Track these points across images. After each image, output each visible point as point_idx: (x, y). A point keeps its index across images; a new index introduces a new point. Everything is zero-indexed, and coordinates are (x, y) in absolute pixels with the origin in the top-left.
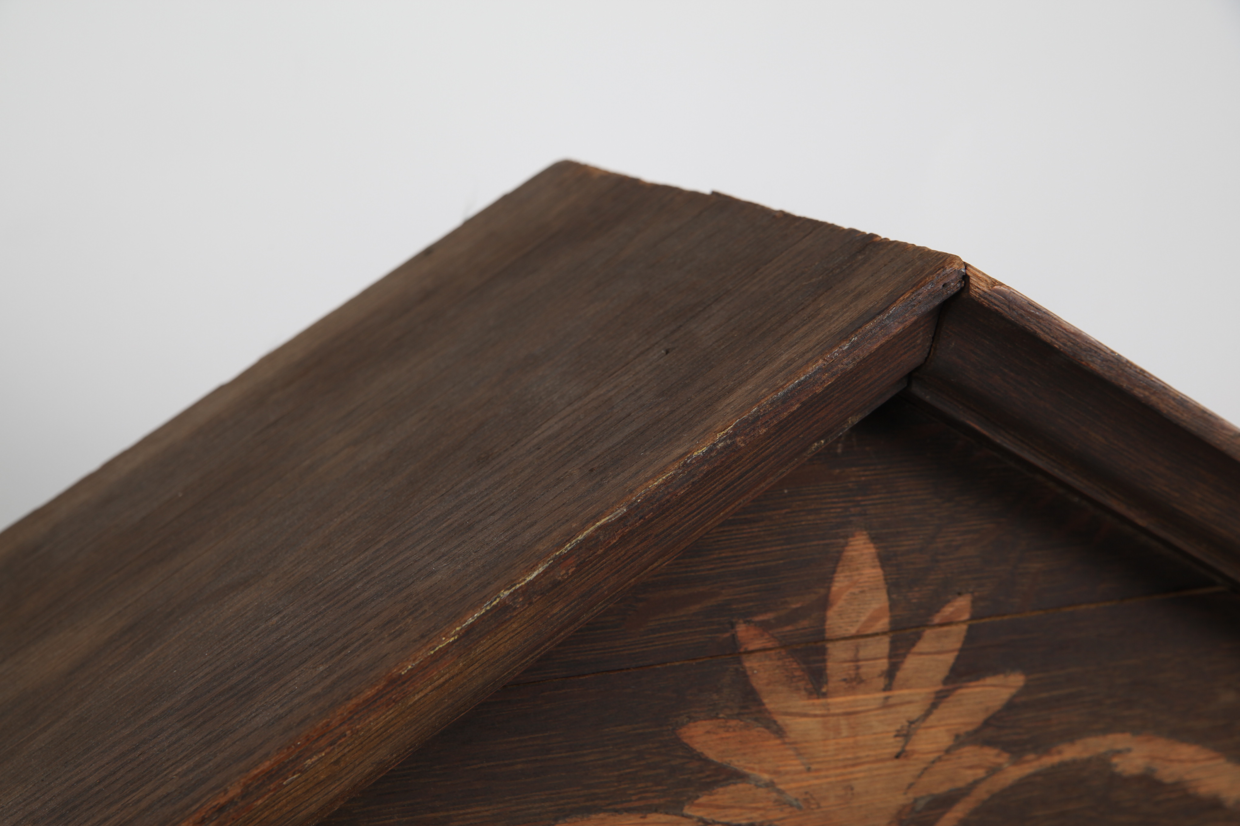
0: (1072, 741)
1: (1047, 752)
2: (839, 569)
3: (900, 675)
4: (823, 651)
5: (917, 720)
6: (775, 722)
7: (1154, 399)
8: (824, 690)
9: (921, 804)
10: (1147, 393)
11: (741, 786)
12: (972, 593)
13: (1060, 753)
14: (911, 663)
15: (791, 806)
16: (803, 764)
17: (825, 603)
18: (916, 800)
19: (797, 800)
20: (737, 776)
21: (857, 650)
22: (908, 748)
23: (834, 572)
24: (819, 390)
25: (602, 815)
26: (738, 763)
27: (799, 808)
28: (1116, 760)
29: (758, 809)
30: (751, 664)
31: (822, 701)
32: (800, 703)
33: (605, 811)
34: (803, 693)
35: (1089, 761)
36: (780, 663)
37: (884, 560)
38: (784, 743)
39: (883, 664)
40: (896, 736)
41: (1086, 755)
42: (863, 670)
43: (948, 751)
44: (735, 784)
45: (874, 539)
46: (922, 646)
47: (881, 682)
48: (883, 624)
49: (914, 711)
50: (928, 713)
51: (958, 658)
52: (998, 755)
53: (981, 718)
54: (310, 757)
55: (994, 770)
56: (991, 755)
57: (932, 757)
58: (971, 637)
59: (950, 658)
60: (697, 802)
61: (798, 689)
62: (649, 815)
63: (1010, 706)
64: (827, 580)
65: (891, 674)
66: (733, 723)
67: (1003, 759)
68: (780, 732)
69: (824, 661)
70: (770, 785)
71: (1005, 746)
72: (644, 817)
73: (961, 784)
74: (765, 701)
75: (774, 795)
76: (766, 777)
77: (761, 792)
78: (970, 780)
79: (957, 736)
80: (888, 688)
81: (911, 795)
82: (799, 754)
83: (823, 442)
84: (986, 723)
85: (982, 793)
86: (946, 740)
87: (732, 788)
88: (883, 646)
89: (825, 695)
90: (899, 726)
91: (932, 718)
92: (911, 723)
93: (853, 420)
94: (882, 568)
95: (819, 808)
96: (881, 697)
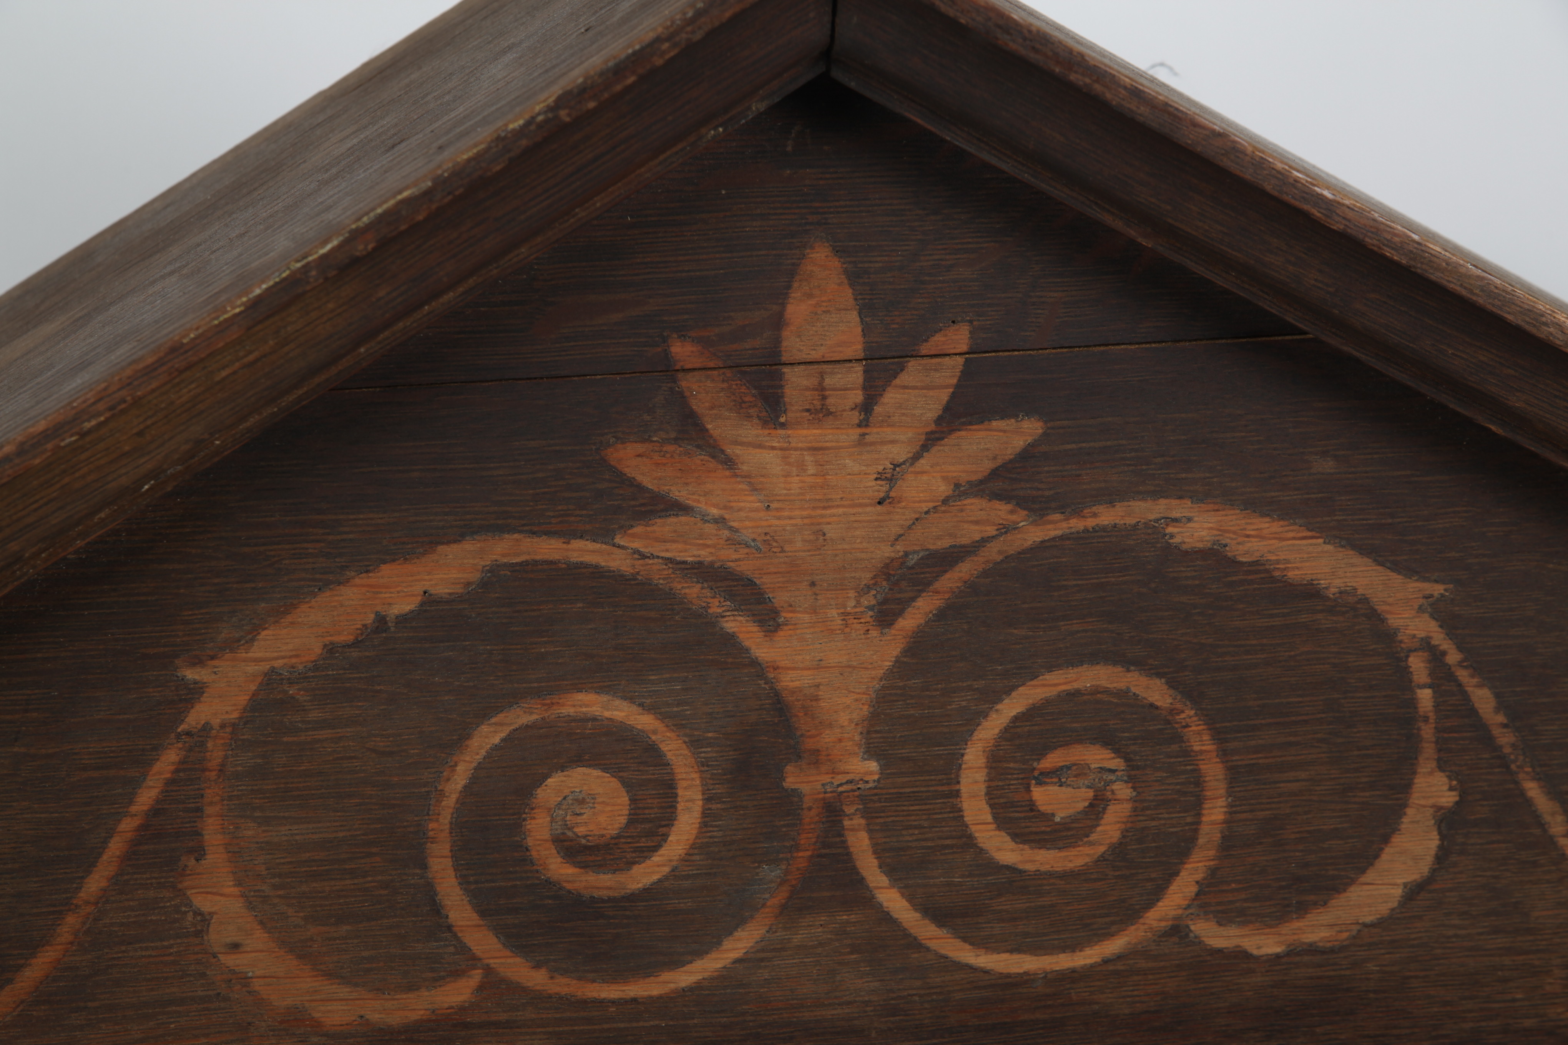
0: (1111, 503)
1: (1078, 513)
2: (796, 285)
3: (877, 409)
4: (780, 376)
5: (904, 463)
6: (723, 452)
7: (1098, 87)
8: (782, 420)
9: (913, 560)
10: (1088, 80)
11: (683, 519)
12: (971, 322)
13: (1095, 515)
14: (891, 398)
15: (748, 546)
16: (760, 501)
17: (778, 322)
18: (906, 554)
19: (754, 540)
20: (680, 508)
21: (822, 377)
22: (892, 494)
23: (789, 287)
24: (659, 62)
25: (516, 536)
26: (679, 493)
27: (758, 549)
28: (1171, 530)
29: (708, 546)
30: (689, 384)
31: (781, 432)
32: (751, 431)
33: (520, 532)
34: (756, 421)
35: (1135, 526)
36: (725, 385)
37: (854, 277)
38: (736, 476)
39: (858, 397)
40: (876, 479)
41: (1130, 521)
42: (830, 401)
43: (945, 501)
44: (677, 515)
45: (839, 251)
46: (904, 378)
47: (856, 417)
48: (856, 349)
49: (901, 453)
50: (916, 457)
51: (953, 396)
52: (1012, 512)
53: (987, 466)
54: (89, 420)
55: (1005, 529)
56: (1002, 511)
57: (925, 507)
58: (967, 373)
59: (944, 396)
60: (630, 532)
61: (749, 417)
62: (572, 541)
63: (1026, 455)
64: (781, 296)
65: (867, 407)
66: (670, 448)
67: (1020, 517)
68: (729, 463)
69: (782, 387)
70: (720, 521)
71: (1022, 503)
72: (568, 543)
73: (965, 541)
74: (709, 426)
75: (726, 533)
76: (715, 511)
77: (710, 528)
78: (977, 537)
79: (957, 486)
80: (864, 423)
81: (900, 547)
82: (754, 490)
83: (721, 129)
84: (995, 474)
85: (993, 552)
86: (943, 489)
87: (673, 520)
88: (856, 375)
89: (783, 425)
90: (881, 468)
91: (923, 463)
92: (896, 466)
93: (758, 106)
94: (851, 285)
95: (783, 551)
96: (855, 433)
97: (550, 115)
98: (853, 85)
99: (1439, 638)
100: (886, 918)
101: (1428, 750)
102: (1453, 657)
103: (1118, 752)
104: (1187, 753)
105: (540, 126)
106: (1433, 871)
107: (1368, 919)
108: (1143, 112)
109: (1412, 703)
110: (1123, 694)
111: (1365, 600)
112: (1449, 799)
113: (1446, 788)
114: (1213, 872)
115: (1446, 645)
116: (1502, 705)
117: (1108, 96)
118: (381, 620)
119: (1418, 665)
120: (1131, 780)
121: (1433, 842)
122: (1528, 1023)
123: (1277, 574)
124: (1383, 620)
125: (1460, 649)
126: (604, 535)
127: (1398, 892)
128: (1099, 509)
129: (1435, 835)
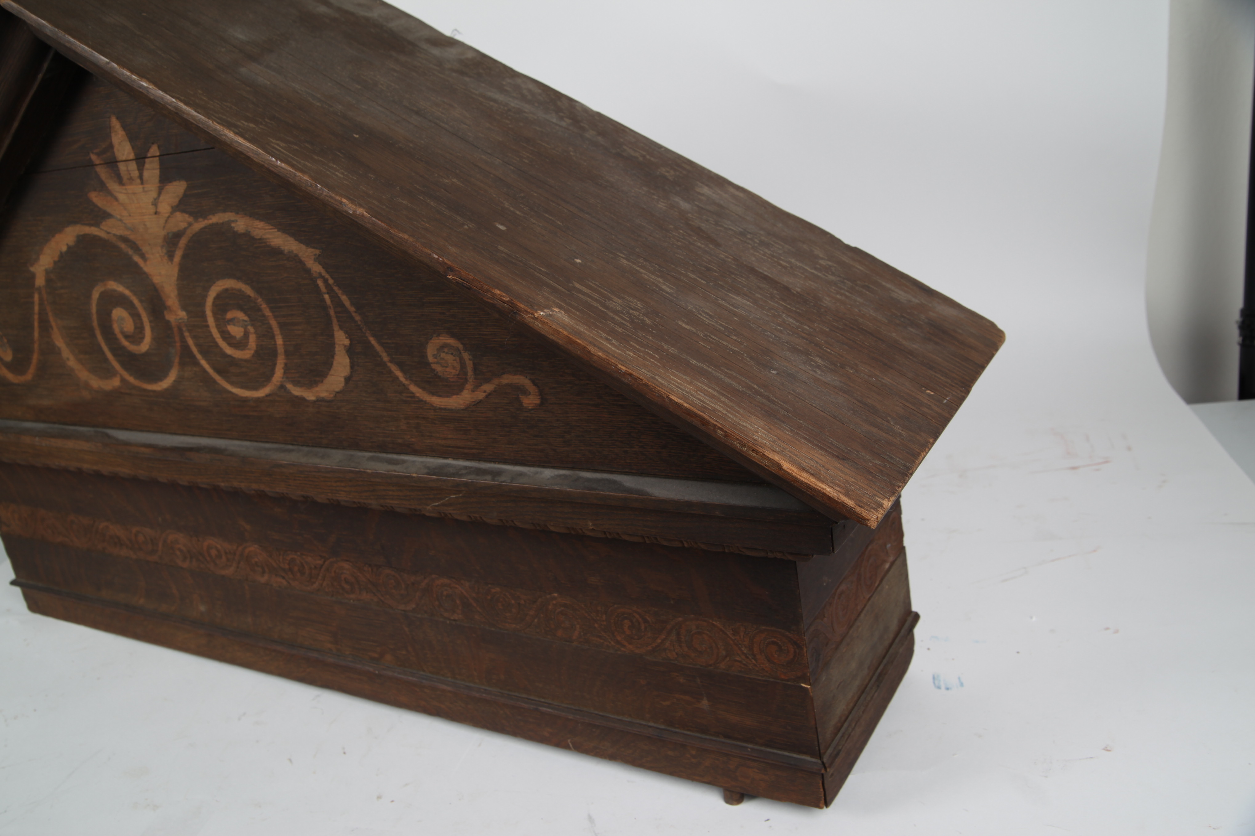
1: (205, 217)
3: (144, 178)
4: (118, 166)
5: (157, 199)
6: (114, 194)
8: (123, 182)
9: (170, 235)
11: (112, 219)
12: (156, 143)
14: (146, 174)
16: (127, 213)
17: (112, 146)
18: (168, 234)
20: (110, 215)
21: (127, 166)
22: (157, 210)
23: (110, 132)
26: (109, 210)
27: (133, 231)
28: (233, 225)
30: (98, 169)
31: (124, 187)
32: (117, 187)
33: (79, 224)
34: (117, 183)
35: (222, 224)
36: (106, 170)
37: (123, 128)
38: (119, 203)
39: (138, 173)
40: (151, 204)
41: (221, 221)
42: (131, 175)
43: (170, 213)
44: (110, 218)
45: (117, 118)
46: (146, 166)
47: (139, 181)
48: (132, 156)
49: (155, 194)
50: (158, 196)
51: (161, 172)
52: (188, 217)
53: (177, 199)
55: (190, 224)
56: (185, 217)
57: (166, 215)
58: (161, 164)
59: (158, 172)
60: (102, 223)
61: (115, 182)
62: (92, 227)
63: (185, 195)
64: (109, 136)
65: (141, 177)
66: (101, 193)
67: (192, 219)
68: (116, 199)
69: (119, 170)
70: (121, 220)
71: (191, 214)
73: (181, 228)
74: (107, 185)
75: (124, 224)
76: (119, 216)
77: (119, 223)
78: (183, 227)
79: (172, 207)
80: (142, 183)
81: (166, 231)
82: (125, 208)
84: (179, 202)
85: (189, 233)
86: (170, 208)
87: (110, 220)
88: (134, 165)
89: (125, 184)
90: (151, 200)
91: (162, 198)
92: (155, 199)
94: (125, 131)
95: (138, 232)
96: (141, 186)
99: (324, 273)
100: (205, 371)
101: (335, 321)
102: (331, 281)
103: (246, 313)
104: (264, 316)
106: (351, 372)
107: (337, 390)
109: (323, 300)
110: (240, 290)
111: (297, 255)
112: (347, 342)
113: (344, 337)
114: (286, 364)
115: (327, 276)
116: (352, 304)
118: (61, 253)
119: (322, 284)
120: (252, 325)
121: (347, 361)
122: (400, 441)
123: (268, 244)
124: (305, 264)
125: (332, 278)
126: (97, 225)
127: (343, 379)
128: (211, 216)
129: (347, 357)
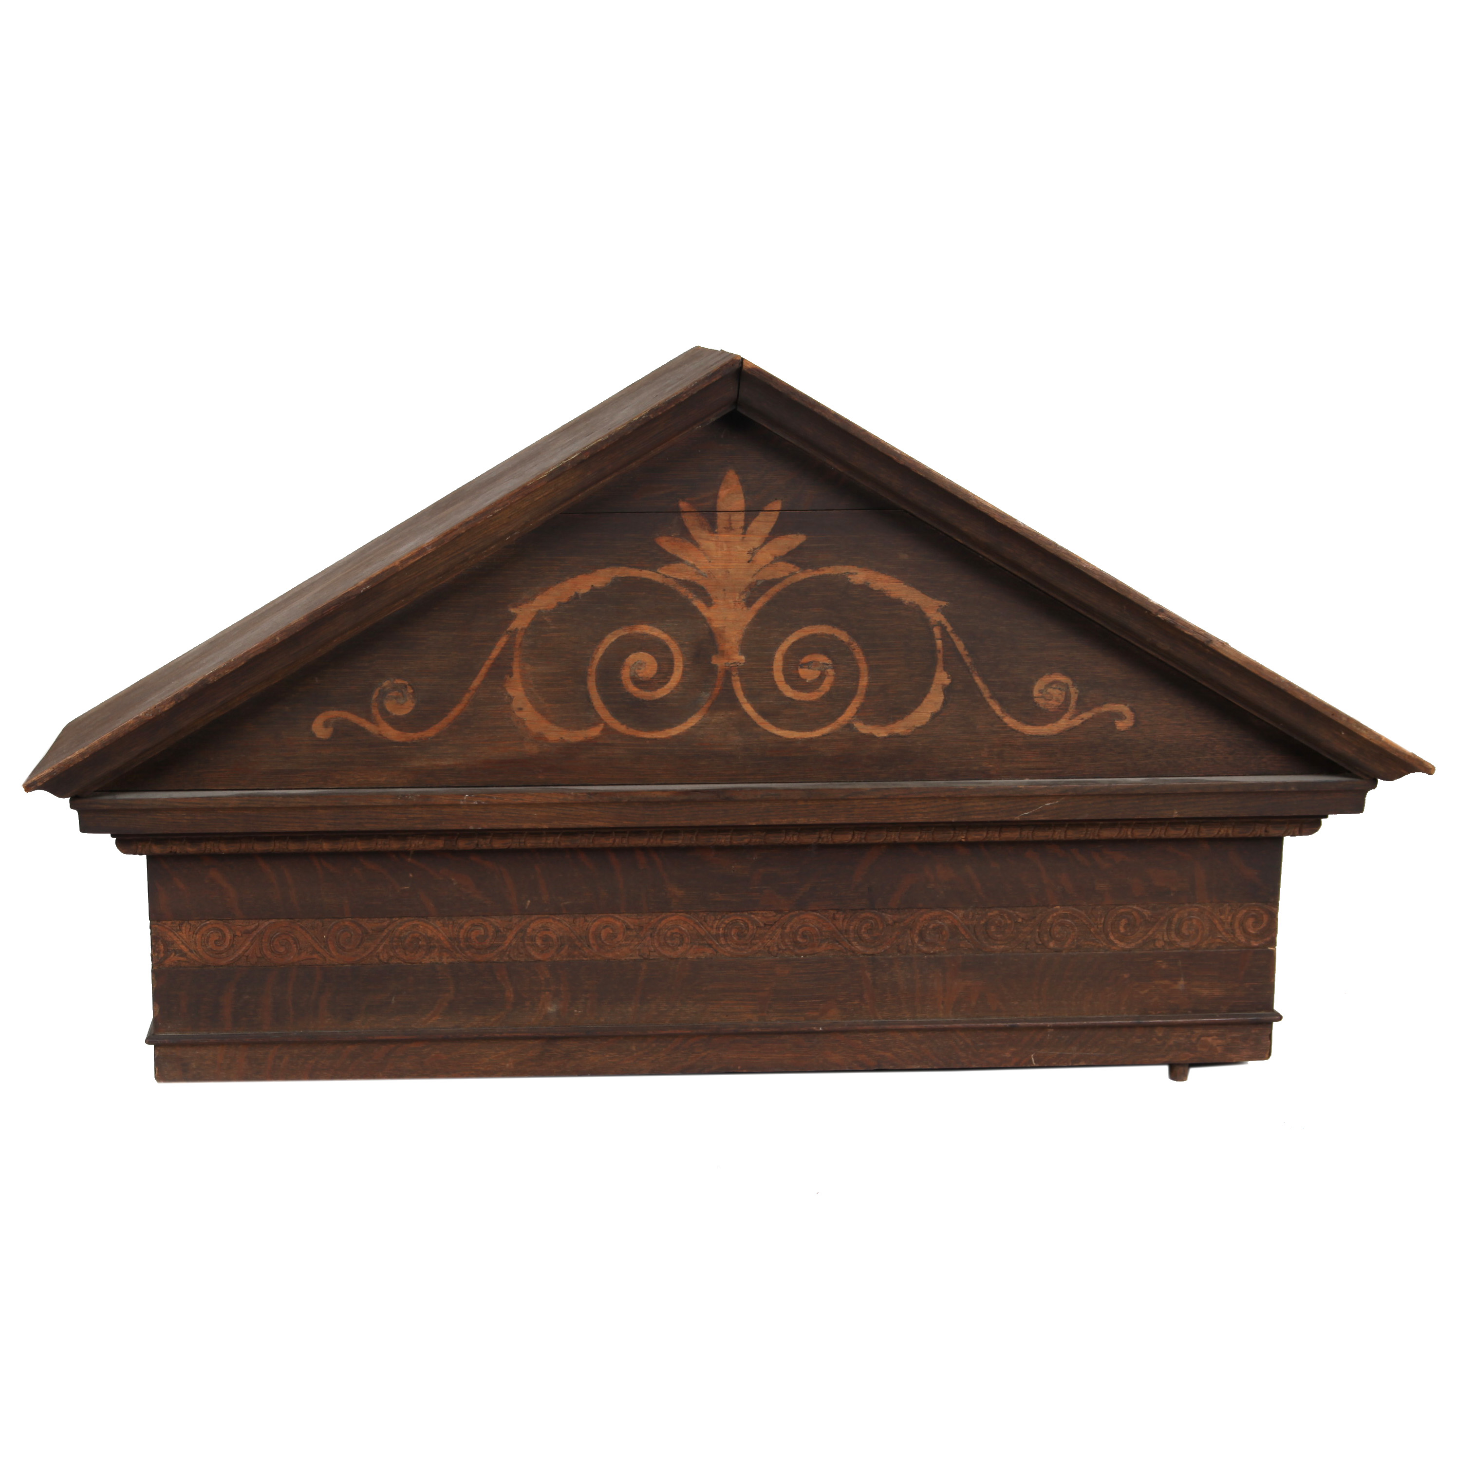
0: (829, 566)
1: (817, 569)
2: (722, 484)
3: (749, 529)
4: (716, 516)
5: (757, 548)
6: (695, 541)
7: (823, 414)
8: (716, 531)
9: (759, 583)
10: (820, 411)
11: (681, 564)
12: (782, 499)
13: (823, 570)
14: (754, 525)
15: (702, 575)
16: (707, 559)
17: (716, 496)
18: (757, 581)
19: (705, 573)
20: (679, 560)
21: (730, 516)
22: (753, 559)
23: (720, 485)
24: (682, 400)
25: (624, 568)
26: (680, 555)
27: (706, 577)
28: (850, 577)
29: (689, 574)
30: (685, 517)
31: (715, 535)
32: (705, 534)
33: (625, 566)
34: (707, 531)
35: (837, 575)
36: (697, 518)
37: (742, 482)
38: (699, 550)
39: (742, 524)
40: (748, 553)
41: (836, 573)
42: (733, 525)
43: (771, 563)
44: (678, 563)
45: (737, 473)
46: (758, 518)
47: (741, 531)
48: (742, 507)
49: (756, 544)
50: (762, 546)
51: (775, 525)
52: (794, 568)
53: (785, 551)
54: (496, 510)
55: (792, 574)
56: (791, 567)
57: (764, 564)
58: (780, 518)
59: (772, 525)
60: (663, 568)
61: (704, 529)
62: (643, 571)
63: (800, 548)
64: (717, 488)
65: (745, 528)
66: (677, 539)
67: (797, 570)
68: (697, 545)
69: (716, 519)
70: (693, 566)
71: (798, 565)
72: (641, 571)
73: (777, 577)
74: (691, 532)
75: (695, 570)
76: (692, 562)
77: (690, 568)
78: (782, 576)
79: (775, 557)
80: (744, 533)
81: (755, 579)
82: (705, 555)
83: (700, 426)
84: (789, 553)
85: (787, 582)
86: (771, 558)
87: (677, 564)
88: (741, 516)
89: (716, 533)
90: (749, 550)
91: (764, 548)
92: (754, 549)
93: (713, 419)
94: (741, 485)
95: (714, 577)
96: (741, 537)
97: (647, 416)
98: (744, 413)
99: (944, 621)
100: (746, 714)
101: (940, 664)
102: (949, 629)
103: (830, 657)
104: (854, 659)
105: (644, 419)
106: (942, 708)
107: (918, 725)
108: (838, 422)
109: (935, 645)
110: (832, 636)
111: (918, 606)
112: (947, 682)
113: (946, 677)
114: (862, 705)
115: (947, 624)
116: (966, 648)
117: (827, 416)
118: (577, 595)
119: (937, 631)
120: (834, 668)
121: (941, 698)
122: (976, 768)
123: (887, 595)
124: (924, 614)
125: (952, 626)
126: (653, 568)
127: (929, 716)
128: (824, 568)
129: (942, 695)
